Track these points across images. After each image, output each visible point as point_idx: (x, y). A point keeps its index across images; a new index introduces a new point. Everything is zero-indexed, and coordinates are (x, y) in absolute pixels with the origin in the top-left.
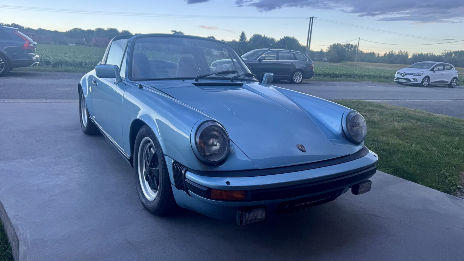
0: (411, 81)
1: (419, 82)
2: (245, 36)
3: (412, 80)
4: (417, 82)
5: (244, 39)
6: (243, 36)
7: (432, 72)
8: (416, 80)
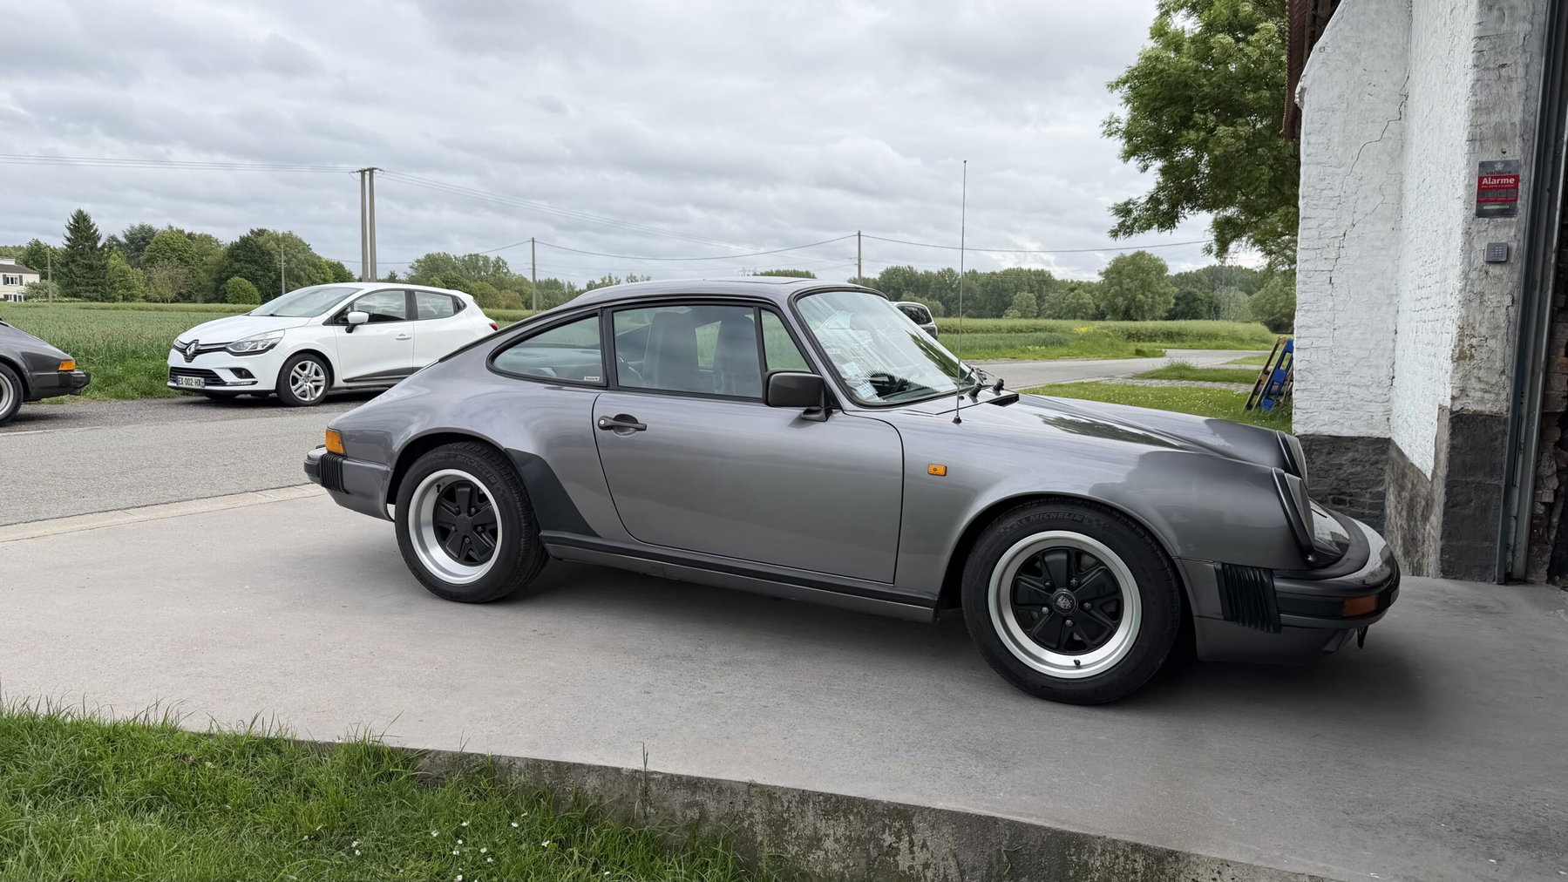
0: (224, 384)
1: (266, 380)
2: (91, 227)
3: (229, 377)
4: (254, 383)
5: (88, 239)
6: (81, 227)
7: (340, 330)
8: (249, 375)
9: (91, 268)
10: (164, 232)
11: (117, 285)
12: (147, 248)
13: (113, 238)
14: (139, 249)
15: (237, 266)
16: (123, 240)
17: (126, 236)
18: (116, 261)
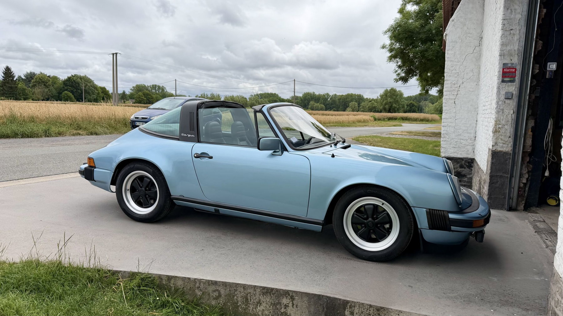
2: (12, 72)
5: (10, 77)
6: (8, 72)
9: (11, 88)
10: (39, 75)
11: (21, 94)
12: (33, 81)
13: (20, 77)
14: (30, 81)
15: (66, 88)
16: (24, 78)
17: (25, 76)
18: (21, 85)
